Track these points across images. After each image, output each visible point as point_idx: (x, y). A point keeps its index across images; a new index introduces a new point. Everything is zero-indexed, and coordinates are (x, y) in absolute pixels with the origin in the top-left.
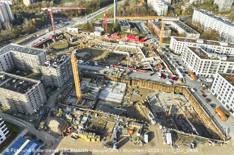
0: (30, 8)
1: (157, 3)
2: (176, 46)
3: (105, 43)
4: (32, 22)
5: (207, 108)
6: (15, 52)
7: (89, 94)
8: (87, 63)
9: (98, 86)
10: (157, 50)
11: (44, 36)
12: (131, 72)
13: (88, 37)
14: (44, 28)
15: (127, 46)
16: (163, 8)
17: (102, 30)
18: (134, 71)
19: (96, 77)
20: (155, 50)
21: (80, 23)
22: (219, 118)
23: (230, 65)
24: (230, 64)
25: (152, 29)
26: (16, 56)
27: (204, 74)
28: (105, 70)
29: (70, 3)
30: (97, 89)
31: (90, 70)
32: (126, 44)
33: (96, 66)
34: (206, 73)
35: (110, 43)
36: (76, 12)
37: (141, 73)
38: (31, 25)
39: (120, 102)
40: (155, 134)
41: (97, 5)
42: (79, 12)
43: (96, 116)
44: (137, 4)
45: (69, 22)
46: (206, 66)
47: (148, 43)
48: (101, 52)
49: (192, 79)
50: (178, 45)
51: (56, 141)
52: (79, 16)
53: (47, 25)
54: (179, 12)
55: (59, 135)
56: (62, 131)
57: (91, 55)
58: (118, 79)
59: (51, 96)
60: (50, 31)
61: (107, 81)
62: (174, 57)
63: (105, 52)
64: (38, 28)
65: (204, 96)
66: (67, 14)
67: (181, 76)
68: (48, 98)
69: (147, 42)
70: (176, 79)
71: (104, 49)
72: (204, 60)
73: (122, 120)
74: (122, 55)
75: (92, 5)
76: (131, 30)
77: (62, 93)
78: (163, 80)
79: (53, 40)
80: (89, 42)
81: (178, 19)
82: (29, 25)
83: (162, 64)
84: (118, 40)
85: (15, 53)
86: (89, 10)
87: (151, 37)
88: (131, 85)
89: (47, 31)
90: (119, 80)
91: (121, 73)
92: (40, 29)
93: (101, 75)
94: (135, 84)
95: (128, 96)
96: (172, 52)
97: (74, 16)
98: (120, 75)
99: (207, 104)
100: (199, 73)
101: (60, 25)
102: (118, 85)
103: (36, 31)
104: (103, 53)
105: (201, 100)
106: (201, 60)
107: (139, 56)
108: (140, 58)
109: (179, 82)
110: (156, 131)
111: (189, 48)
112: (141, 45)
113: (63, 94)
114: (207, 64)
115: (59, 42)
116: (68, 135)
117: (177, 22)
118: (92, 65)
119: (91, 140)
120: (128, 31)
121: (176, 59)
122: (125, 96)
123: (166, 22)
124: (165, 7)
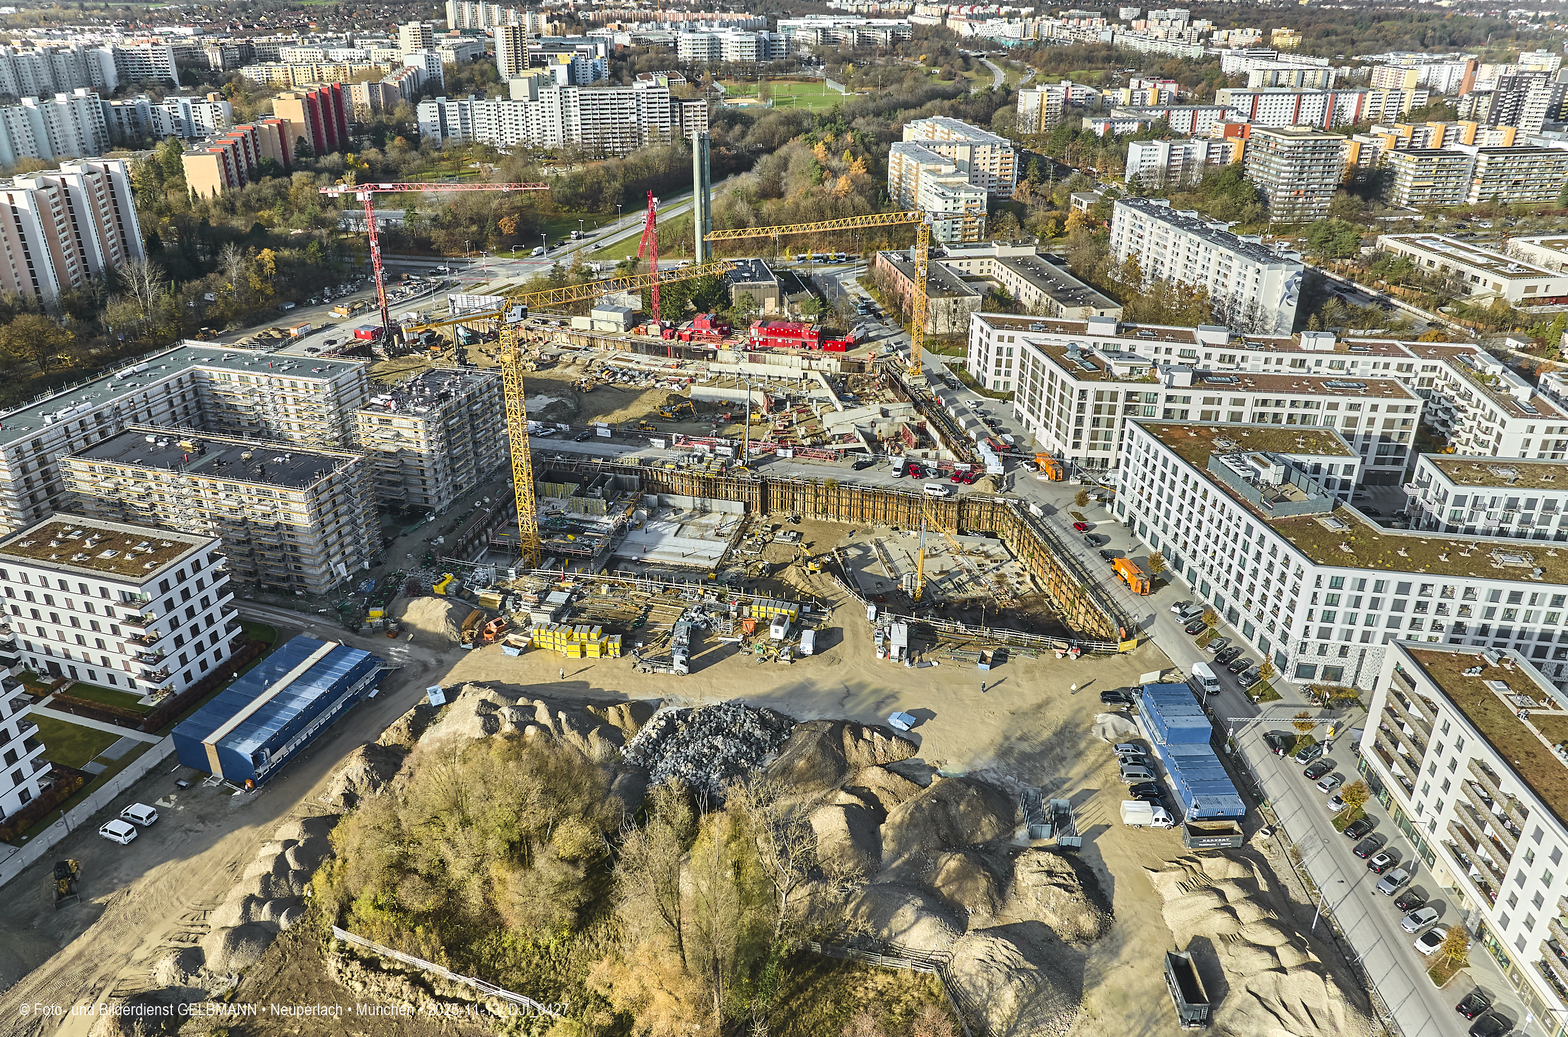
0: (229, 207)
1: (931, 179)
2: (993, 356)
3: (644, 361)
4: (261, 266)
5: (1082, 564)
6: (216, 373)
7: (570, 537)
8: (559, 431)
9: (610, 512)
10: (905, 378)
11: (327, 335)
12: (770, 457)
13: (562, 338)
14: (320, 303)
15: (758, 369)
16: (962, 203)
17: (636, 303)
18: (781, 452)
19: (604, 479)
20: (894, 383)
21: (511, 281)
22: (1125, 589)
23: (1208, 407)
24: (1207, 401)
25: (892, 299)
26: (221, 389)
27: (1098, 454)
28: (645, 453)
29: (448, 190)
30: (608, 522)
31: (572, 455)
32: (752, 360)
33: (603, 440)
34: (1106, 448)
35: (672, 361)
36: (489, 226)
37: (816, 461)
38: (255, 282)
39: (713, 565)
40: (847, 634)
41: (608, 192)
42: (507, 225)
43: (604, 592)
44: (821, 181)
45: (455, 277)
46: (1104, 416)
47: (862, 356)
48: (628, 397)
49: (1045, 478)
50: (999, 351)
51: (440, 662)
52: (504, 248)
53: (334, 286)
54: (1052, 224)
55: (452, 645)
56: (460, 631)
57: (578, 406)
58: (707, 482)
59: (400, 540)
60: (353, 312)
61: (654, 498)
62: (979, 404)
63: (645, 397)
64: (289, 300)
65: (1081, 527)
66: (438, 235)
67: (994, 466)
68: (387, 544)
69: (862, 354)
70: (969, 478)
71: (644, 384)
72: (1091, 387)
73: (713, 600)
74: (731, 405)
75: (577, 195)
76: (781, 303)
77: (451, 530)
78: (910, 482)
79: (378, 349)
80: (567, 357)
81: (1030, 251)
82: (246, 279)
83: (921, 430)
84: (712, 346)
85: (216, 377)
86: (559, 220)
87: (883, 333)
88: (764, 511)
89: (339, 312)
90: (709, 488)
91: (721, 460)
92: (302, 304)
93: (629, 471)
94: (783, 506)
95: (749, 547)
96: (976, 385)
97: (478, 246)
98: (715, 467)
99: (1088, 552)
100: (1076, 453)
101: (407, 289)
102: (704, 511)
103: (278, 313)
104: (636, 398)
105: (1065, 539)
106: (1077, 385)
107: (813, 407)
108: (817, 414)
109: (982, 486)
110: (854, 626)
111: (1039, 348)
112: (831, 363)
113: (452, 536)
114: (1106, 403)
115: (412, 361)
116: (489, 643)
117: (1020, 264)
118: (584, 439)
119: (583, 654)
120: (770, 307)
121: (984, 413)
122: (735, 547)
123: (965, 262)
124: (972, 196)
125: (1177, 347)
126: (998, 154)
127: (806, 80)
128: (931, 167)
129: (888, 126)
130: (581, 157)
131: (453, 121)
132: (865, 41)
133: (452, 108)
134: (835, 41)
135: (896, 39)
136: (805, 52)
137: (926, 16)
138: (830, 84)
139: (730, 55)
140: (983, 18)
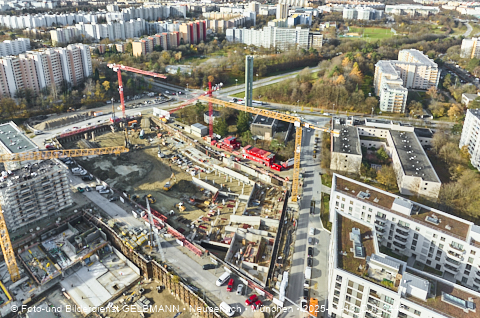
1: (385, 81)
3: (195, 155)
7: (48, 264)
8: (110, 193)
9: (79, 253)
12: (171, 243)
13: (177, 135)
15: (231, 173)
16: (394, 95)
18: (178, 242)
30: (72, 260)
32: (236, 167)
33: (118, 203)
36: (204, 79)
38: (97, 93)
42: (211, 80)
44: (332, 76)
46: (354, 297)
54: (442, 110)
61: (111, 248)
62: (316, 233)
66: (182, 80)
71: (184, 168)
76: (272, 136)
84: (222, 155)
88: (151, 276)
89: (120, 107)
94: (159, 278)
96: (327, 217)
102: (126, 266)
108: (235, 210)
112: (267, 178)
117: (400, 137)
118: (113, 200)
120: (268, 136)
123: (372, 130)
124: (399, 92)
125: (450, 239)
126: (430, 70)
127: (384, 28)
128: (387, 75)
129: (393, 50)
130: (268, 53)
131: (237, 35)
132: (417, 14)
133: (237, 31)
134: (406, 14)
135: (430, 14)
136: (392, 18)
137: (450, 6)
138: (392, 30)
139: (360, 17)
140: (473, 7)
